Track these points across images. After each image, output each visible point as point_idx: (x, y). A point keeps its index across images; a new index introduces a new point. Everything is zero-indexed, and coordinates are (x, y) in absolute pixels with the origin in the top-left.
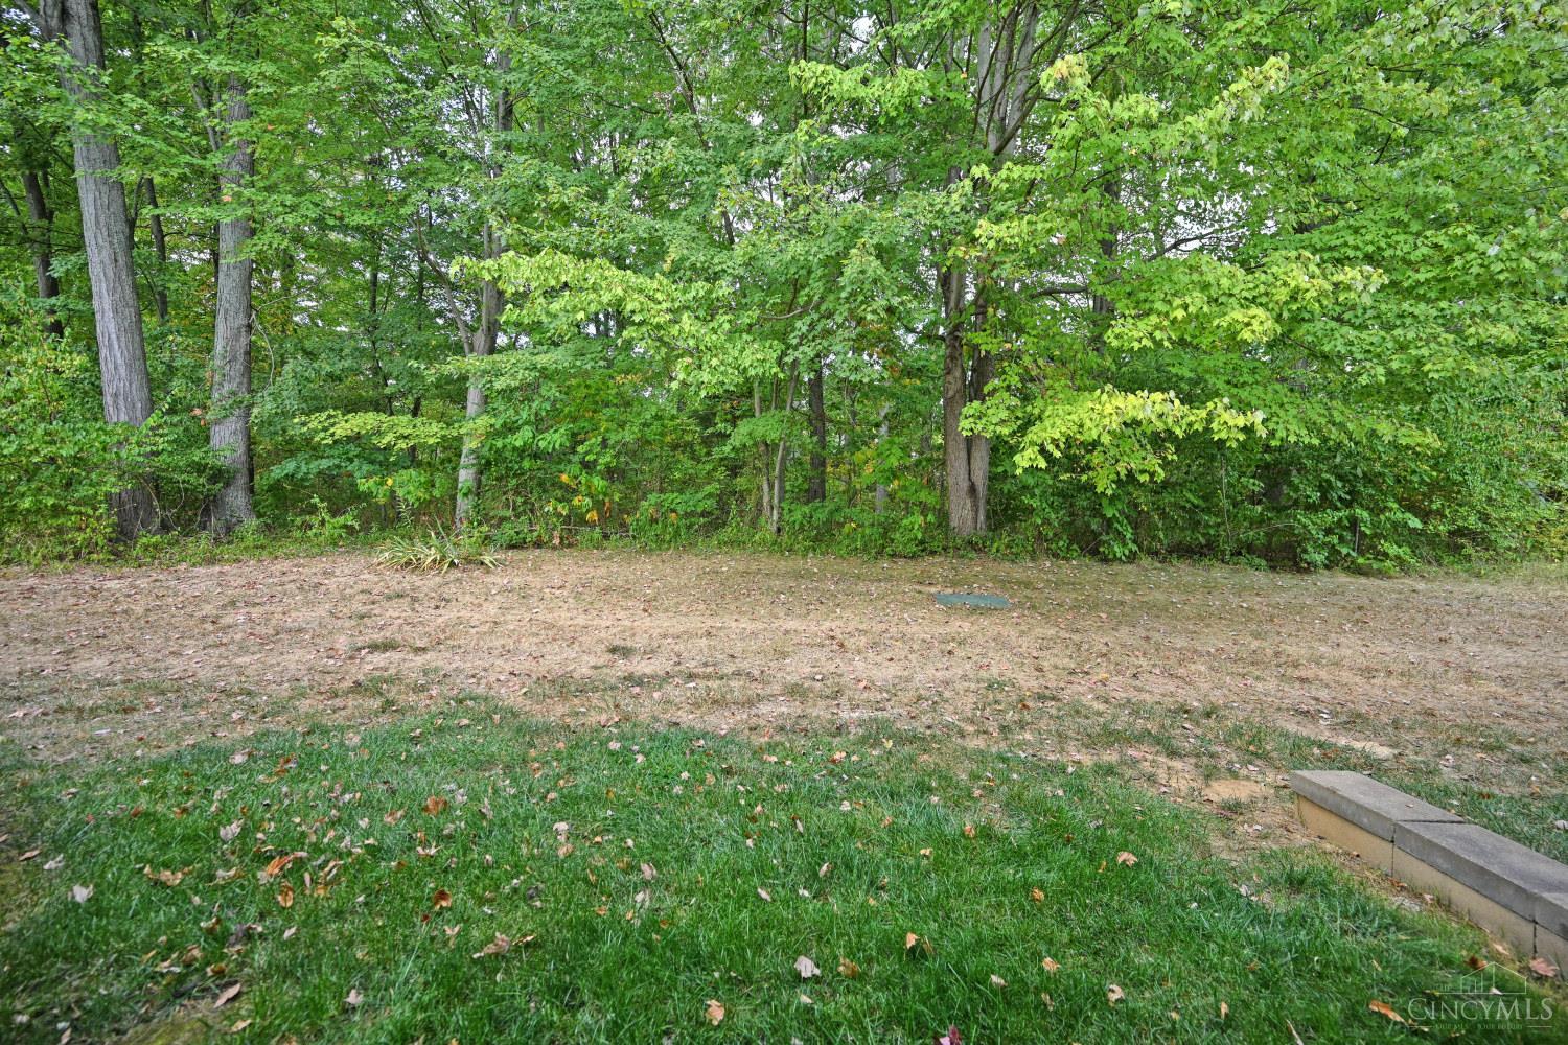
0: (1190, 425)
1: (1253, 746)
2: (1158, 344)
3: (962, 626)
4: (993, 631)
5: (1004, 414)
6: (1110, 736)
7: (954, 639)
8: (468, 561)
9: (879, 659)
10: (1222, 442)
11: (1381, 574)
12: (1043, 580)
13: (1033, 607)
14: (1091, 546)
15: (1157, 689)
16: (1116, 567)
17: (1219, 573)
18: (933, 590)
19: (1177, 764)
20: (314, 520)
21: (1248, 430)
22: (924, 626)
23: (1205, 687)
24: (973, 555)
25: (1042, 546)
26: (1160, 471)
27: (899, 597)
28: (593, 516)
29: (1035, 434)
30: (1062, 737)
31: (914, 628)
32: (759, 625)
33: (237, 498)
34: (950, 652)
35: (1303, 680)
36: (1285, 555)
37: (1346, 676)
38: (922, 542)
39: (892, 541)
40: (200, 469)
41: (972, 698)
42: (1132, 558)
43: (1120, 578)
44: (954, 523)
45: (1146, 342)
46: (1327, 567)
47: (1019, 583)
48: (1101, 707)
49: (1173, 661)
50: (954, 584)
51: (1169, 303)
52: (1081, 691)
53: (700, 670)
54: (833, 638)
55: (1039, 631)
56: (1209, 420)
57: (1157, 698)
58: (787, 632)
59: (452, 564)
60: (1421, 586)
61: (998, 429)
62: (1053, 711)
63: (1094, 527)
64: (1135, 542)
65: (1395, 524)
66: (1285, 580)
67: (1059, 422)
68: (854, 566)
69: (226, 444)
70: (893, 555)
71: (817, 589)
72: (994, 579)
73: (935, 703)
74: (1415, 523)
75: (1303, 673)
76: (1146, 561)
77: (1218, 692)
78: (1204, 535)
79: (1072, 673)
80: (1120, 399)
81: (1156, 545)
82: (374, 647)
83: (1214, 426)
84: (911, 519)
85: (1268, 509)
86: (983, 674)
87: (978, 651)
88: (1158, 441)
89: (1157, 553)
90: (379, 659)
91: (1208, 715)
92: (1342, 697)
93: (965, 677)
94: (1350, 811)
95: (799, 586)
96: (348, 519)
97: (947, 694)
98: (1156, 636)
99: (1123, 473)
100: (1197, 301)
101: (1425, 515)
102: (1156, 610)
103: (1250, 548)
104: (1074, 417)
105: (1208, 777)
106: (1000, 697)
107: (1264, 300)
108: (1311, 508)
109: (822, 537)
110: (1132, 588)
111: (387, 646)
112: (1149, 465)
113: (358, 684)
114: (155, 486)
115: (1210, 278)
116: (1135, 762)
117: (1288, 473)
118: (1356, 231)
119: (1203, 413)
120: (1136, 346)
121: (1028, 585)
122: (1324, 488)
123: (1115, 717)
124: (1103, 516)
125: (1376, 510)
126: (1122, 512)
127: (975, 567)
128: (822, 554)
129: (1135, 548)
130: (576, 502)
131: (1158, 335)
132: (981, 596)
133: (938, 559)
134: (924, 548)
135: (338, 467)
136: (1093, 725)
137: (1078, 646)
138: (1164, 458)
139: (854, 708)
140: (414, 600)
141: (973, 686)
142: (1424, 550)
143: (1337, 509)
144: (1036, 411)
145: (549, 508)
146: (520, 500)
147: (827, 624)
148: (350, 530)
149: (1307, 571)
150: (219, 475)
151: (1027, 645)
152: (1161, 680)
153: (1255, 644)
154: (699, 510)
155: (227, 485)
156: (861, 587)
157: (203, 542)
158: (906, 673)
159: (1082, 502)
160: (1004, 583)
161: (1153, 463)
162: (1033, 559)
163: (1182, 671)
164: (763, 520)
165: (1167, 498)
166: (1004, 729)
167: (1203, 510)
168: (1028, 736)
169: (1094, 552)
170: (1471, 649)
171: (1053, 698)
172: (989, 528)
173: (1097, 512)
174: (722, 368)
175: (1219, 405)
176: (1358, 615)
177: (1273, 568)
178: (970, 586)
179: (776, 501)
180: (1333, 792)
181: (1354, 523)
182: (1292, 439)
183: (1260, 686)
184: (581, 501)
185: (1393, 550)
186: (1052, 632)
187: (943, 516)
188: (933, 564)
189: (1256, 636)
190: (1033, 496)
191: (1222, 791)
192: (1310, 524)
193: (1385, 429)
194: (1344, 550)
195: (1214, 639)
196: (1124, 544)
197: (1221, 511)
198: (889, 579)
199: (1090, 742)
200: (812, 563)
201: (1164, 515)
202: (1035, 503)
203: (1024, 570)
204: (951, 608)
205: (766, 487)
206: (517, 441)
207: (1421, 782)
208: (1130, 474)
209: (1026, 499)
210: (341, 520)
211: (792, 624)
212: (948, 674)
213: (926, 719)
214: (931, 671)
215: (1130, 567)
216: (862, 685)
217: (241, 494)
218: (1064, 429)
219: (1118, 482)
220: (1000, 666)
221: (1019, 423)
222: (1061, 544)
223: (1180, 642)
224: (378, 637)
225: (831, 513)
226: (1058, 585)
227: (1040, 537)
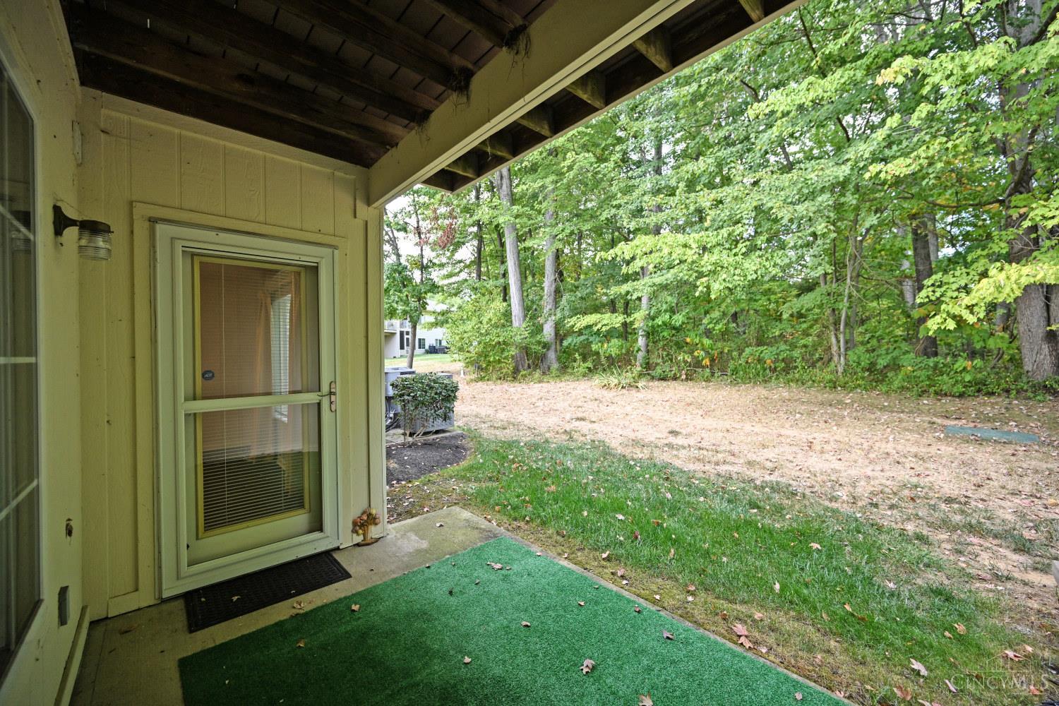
3: (941, 449)
8: (630, 386)
9: (831, 458)
20: (575, 365)
22: (900, 445)
28: (706, 362)
33: (552, 355)
40: (539, 343)
52: (1005, 505)
54: (811, 442)
55: (1030, 463)
58: (781, 436)
59: (622, 387)
69: (548, 331)
82: (578, 419)
87: (933, 466)
90: (578, 423)
93: (891, 478)
95: (819, 411)
96: (589, 364)
106: (906, 492)
111: (583, 419)
113: (566, 431)
114: (526, 350)
130: (696, 354)
135: (588, 339)
140: (601, 402)
145: (680, 358)
146: (665, 353)
148: (589, 369)
150: (546, 346)
151: (995, 470)
154: (781, 358)
155: (548, 350)
157: (537, 374)
164: (833, 365)
171: (964, 503)
179: (842, 350)
184: (699, 353)
188: (982, 404)
206: (659, 321)
210: (586, 365)
211: (789, 432)
212: (879, 474)
214: (866, 470)
217: (553, 353)
224: (580, 415)
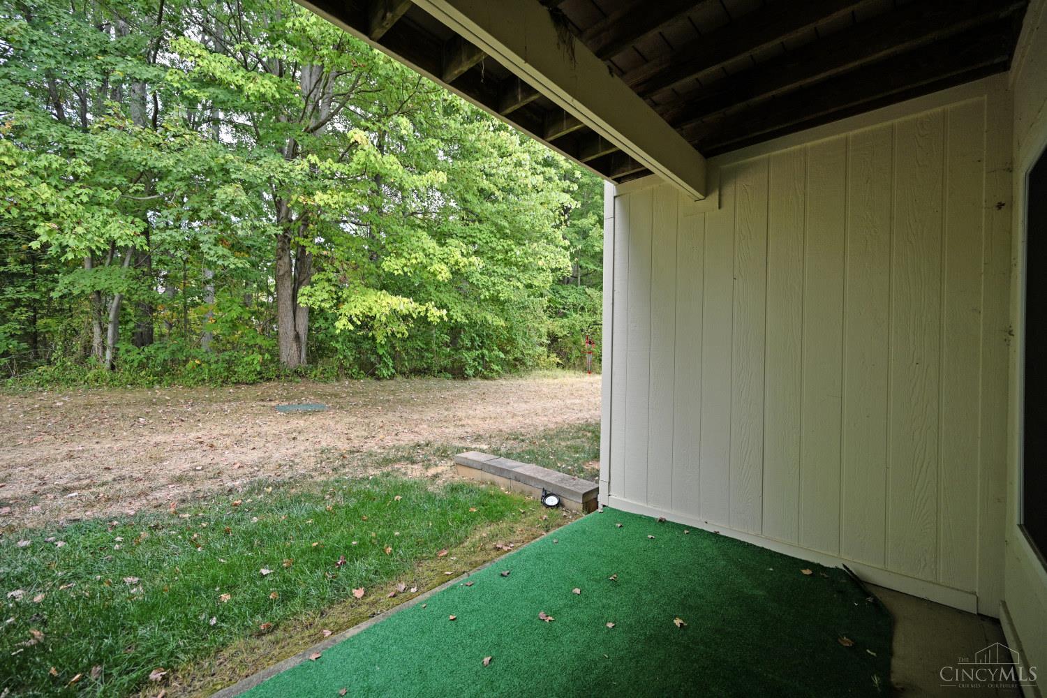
0: (419, 313)
1: (443, 453)
2: (405, 273)
3: (298, 423)
4: (318, 424)
5: (326, 296)
6: (387, 461)
7: (295, 431)
9: (244, 450)
10: (431, 322)
11: (492, 378)
12: (344, 392)
13: (342, 407)
14: (371, 371)
15: (407, 439)
16: (385, 382)
17: (433, 382)
18: (273, 404)
19: (415, 466)
21: (441, 318)
22: (273, 425)
23: (426, 434)
24: (299, 379)
25: (343, 372)
26: (406, 332)
27: (249, 410)
29: (344, 309)
30: (365, 467)
31: (265, 428)
32: (125, 443)
34: (294, 439)
35: (463, 426)
36: (458, 373)
37: (477, 422)
38: (260, 373)
39: (235, 373)
41: (313, 460)
42: (392, 377)
43: (387, 388)
44: (284, 359)
45: (400, 272)
46: (474, 377)
47: (331, 395)
48: (382, 451)
49: (413, 426)
50: (288, 399)
51: (410, 254)
52: (372, 446)
53: (76, 484)
54: (201, 443)
55: (346, 420)
56: (427, 310)
57: (407, 442)
58: (157, 444)
60: (504, 382)
61: (323, 304)
62: (359, 457)
63: (373, 360)
64: (393, 368)
65: (496, 357)
66: (458, 383)
67: (358, 306)
68: (204, 392)
70: (237, 383)
71: (174, 411)
72: (315, 394)
73: (290, 466)
74: (502, 356)
75: (463, 423)
76: (399, 378)
77: (431, 436)
78: (426, 363)
79: (367, 438)
80: (389, 298)
81: (404, 369)
83: (428, 314)
84: (252, 357)
85: (452, 350)
86: (317, 446)
87: (311, 435)
88: (405, 318)
89: (404, 373)
91: (427, 445)
92: (475, 430)
93: (306, 450)
94: (470, 463)
95: (155, 411)
97: (297, 461)
98: (405, 415)
99: (390, 333)
100: (420, 255)
101: (506, 352)
102: (405, 403)
103: (446, 369)
104: (366, 303)
105: (427, 468)
106: (329, 456)
107: (446, 261)
108: (468, 349)
109: (168, 372)
110: (393, 392)
112: (402, 329)
115: (425, 247)
116: (398, 469)
117: (460, 333)
118: (480, 231)
119: (424, 308)
120: (396, 273)
121: (336, 395)
122: (473, 340)
123: (388, 454)
124: (377, 354)
125: (490, 350)
126: (387, 352)
127: (300, 386)
128: (170, 385)
129: (394, 371)
131: (405, 269)
132: (307, 405)
133: (273, 384)
134: (262, 377)
136: (380, 458)
137: (368, 425)
138: (408, 326)
139: (234, 480)
141: (312, 454)
142: (506, 368)
143: (477, 350)
144: (344, 296)
147: (193, 435)
149: (467, 379)
151: (341, 428)
152: (408, 435)
153: (446, 413)
156: (214, 406)
158: (267, 454)
159: (366, 345)
160: (322, 396)
161: (403, 328)
162: (337, 380)
163: (416, 429)
164: (92, 359)
165: (409, 344)
166: (334, 470)
167: (425, 350)
168: (347, 470)
169: (373, 375)
170: (516, 405)
171: (358, 452)
172: (309, 363)
173: (375, 352)
174: (89, 236)
175: (430, 305)
176: (483, 396)
177: (454, 378)
178: (299, 400)
179: (109, 342)
180: (466, 458)
181: (483, 356)
182: (459, 320)
183: (447, 430)
185: (496, 368)
186: (353, 419)
187: (275, 356)
188: (270, 388)
189: (447, 409)
190: (337, 342)
191: (432, 472)
192: (468, 356)
193: (489, 317)
194: (480, 369)
195: (430, 413)
196: (388, 370)
197: (433, 350)
198: (237, 399)
199: (378, 465)
200: (159, 392)
201: (407, 353)
202: (339, 346)
203: (333, 387)
204: (289, 413)
205: (97, 330)
207: (495, 452)
208: (393, 333)
209: (333, 344)
211: (159, 438)
212: (296, 450)
213: (288, 475)
214: (283, 451)
215: (391, 382)
216: (236, 466)
218: (361, 310)
219: (387, 337)
220: (326, 441)
221: (335, 301)
222: (354, 370)
223: (416, 416)
225: (173, 353)
226: (354, 394)
227: (341, 367)
